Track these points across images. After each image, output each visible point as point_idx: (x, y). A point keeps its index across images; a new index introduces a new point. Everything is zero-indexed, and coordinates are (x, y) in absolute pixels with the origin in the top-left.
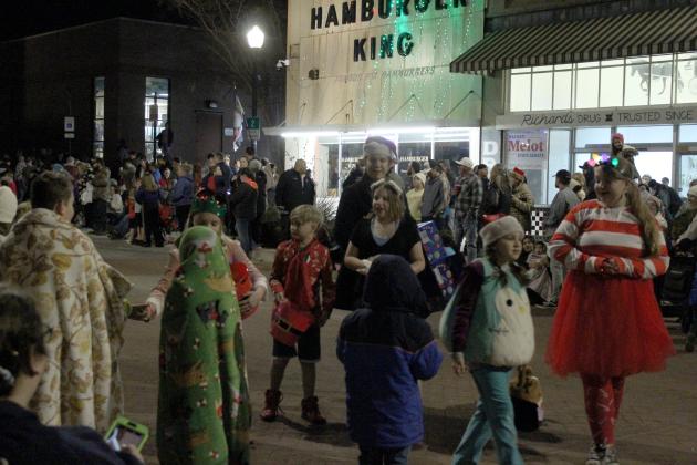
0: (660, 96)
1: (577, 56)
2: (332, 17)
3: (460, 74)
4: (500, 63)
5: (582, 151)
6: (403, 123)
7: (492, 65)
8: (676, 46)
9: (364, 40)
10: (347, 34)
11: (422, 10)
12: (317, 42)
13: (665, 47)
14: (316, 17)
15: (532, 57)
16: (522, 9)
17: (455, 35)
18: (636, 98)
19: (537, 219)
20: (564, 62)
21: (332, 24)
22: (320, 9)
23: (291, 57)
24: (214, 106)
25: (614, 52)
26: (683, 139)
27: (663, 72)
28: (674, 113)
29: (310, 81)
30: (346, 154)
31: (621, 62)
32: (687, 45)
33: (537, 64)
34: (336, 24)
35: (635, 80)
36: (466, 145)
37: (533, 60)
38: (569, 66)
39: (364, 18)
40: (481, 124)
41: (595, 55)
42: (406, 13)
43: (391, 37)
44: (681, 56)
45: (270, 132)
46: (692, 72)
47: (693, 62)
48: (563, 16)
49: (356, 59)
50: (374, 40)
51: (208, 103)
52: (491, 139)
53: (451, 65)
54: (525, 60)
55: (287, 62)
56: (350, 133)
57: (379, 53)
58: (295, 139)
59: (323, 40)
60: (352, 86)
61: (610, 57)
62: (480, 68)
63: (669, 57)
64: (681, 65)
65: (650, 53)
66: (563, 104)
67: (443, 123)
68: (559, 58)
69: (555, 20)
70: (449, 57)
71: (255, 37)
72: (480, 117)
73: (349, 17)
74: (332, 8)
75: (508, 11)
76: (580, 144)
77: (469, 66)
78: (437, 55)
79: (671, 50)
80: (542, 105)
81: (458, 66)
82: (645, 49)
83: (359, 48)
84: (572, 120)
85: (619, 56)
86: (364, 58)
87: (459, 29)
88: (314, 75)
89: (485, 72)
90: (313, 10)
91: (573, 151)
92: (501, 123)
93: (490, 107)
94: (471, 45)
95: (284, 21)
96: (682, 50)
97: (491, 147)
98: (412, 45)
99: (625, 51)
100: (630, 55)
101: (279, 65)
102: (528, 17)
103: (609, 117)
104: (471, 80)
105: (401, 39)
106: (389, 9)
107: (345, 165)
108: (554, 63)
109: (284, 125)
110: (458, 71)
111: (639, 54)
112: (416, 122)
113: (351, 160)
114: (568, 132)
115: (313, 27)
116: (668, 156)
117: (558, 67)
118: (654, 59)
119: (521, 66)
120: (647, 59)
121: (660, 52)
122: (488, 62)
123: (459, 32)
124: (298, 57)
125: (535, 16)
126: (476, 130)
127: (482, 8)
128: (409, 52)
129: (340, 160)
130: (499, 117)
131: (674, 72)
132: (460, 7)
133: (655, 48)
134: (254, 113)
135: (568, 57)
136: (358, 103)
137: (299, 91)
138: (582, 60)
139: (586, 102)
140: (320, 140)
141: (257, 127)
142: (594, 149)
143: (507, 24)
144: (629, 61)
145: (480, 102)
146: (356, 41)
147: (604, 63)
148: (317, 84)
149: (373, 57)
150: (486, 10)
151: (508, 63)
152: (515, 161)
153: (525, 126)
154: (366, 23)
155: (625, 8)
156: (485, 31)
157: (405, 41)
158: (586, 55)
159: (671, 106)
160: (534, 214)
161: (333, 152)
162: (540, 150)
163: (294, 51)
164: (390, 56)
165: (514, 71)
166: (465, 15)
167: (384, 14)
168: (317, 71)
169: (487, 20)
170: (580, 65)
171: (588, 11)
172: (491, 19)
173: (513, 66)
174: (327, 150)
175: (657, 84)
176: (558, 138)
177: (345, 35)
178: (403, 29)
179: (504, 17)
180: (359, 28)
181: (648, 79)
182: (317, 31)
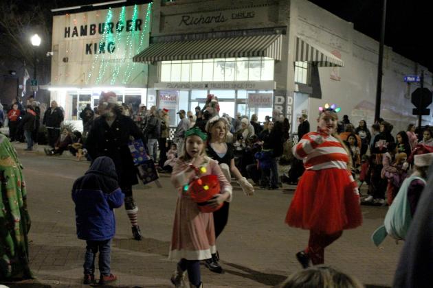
0: (229, 77)
1: (192, 57)
2: (75, 33)
3: (138, 64)
4: (156, 59)
5: (194, 101)
6: (109, 85)
7: (153, 59)
8: (237, 54)
9: (91, 45)
10: (83, 41)
11: (119, 31)
12: (67, 44)
13: (232, 54)
14: (67, 32)
15: (171, 56)
16: (168, 33)
17: (136, 44)
18: (219, 77)
19: (173, 132)
20: (186, 59)
21: (75, 36)
22: (69, 28)
23: (54, 51)
24: (14, 74)
25: (209, 56)
26: (239, 97)
27: (231, 66)
28: (235, 85)
29: (62, 63)
30: (81, 99)
31: (212, 60)
32: (241, 54)
33: (174, 60)
34: (77, 35)
35: (218, 69)
36: (140, 96)
37: (172, 57)
38: (188, 61)
39: (91, 34)
40: (147, 87)
41: (201, 56)
42: (112, 32)
43: (104, 43)
44: (239, 59)
45: (43, 87)
46: (243, 66)
47: (244, 62)
48: (186, 38)
49: (87, 53)
50: (96, 45)
51: (11, 72)
52: (152, 94)
53: (133, 58)
54: (168, 58)
55: (52, 53)
56: (83, 89)
57: (98, 51)
58: (56, 92)
59: (71, 43)
60: (85, 66)
61: (207, 58)
62: (147, 60)
63: (233, 59)
64: (239, 63)
65: (225, 57)
66: (185, 79)
67: (129, 85)
68: (184, 57)
69: (183, 40)
70: (132, 54)
71: (36, 40)
72: (146, 83)
73: (84, 32)
74: (75, 28)
75: (161, 34)
76: (193, 98)
77: (142, 58)
78: (127, 54)
79: (234, 56)
80: (176, 79)
81: (137, 59)
82: (223, 55)
83: (88, 48)
84: (190, 86)
85: (211, 57)
86: (91, 53)
87: (137, 41)
88: (65, 60)
89: (150, 62)
90: (66, 29)
91: (190, 101)
92: (157, 87)
93: (151, 79)
94: (143, 49)
95: (51, 34)
96: (239, 57)
97: (152, 98)
98: (114, 48)
99: (214, 56)
100: (216, 57)
101: (48, 55)
102: (170, 37)
103: (206, 86)
104: (143, 66)
105: (109, 45)
106: (103, 30)
107: (80, 105)
108: (182, 59)
109: (50, 84)
110: (136, 61)
111: (220, 57)
112: (115, 85)
113: (83, 102)
114: (188, 92)
115: (65, 37)
116: (233, 104)
117: (184, 61)
118: (228, 59)
119: (166, 60)
120: (223, 59)
121: (230, 57)
122: (151, 58)
123: (137, 43)
124: (57, 51)
125: (173, 37)
126: (145, 90)
127: (149, 32)
128: (113, 51)
129: (78, 102)
130: (156, 84)
131: (235, 66)
132: (138, 31)
133: (227, 55)
134: (35, 78)
135: (188, 57)
136: (88, 75)
137: (58, 68)
138: (194, 59)
139: (196, 78)
140: (68, 92)
141: (36, 85)
142: (200, 100)
143: (160, 40)
144: (216, 60)
145: (146, 77)
146: (87, 45)
147: (205, 60)
148: (67, 65)
149: (96, 53)
150: (150, 33)
151: (160, 58)
152: (163, 106)
153: (168, 89)
154: (92, 36)
155: (214, 36)
156: (150, 43)
157: (111, 46)
158: (196, 57)
159: (234, 82)
160: (171, 130)
161: (75, 98)
162: (175, 100)
163: (56, 48)
164: (104, 52)
165: (163, 62)
166: (140, 35)
167: (101, 32)
168: (67, 58)
169: (151, 38)
170: (194, 61)
171: (198, 36)
172: (152, 37)
173: (162, 60)
174: (72, 97)
175: (228, 71)
176: (183, 95)
177: (82, 42)
178: (110, 40)
179: (159, 37)
180: (88, 39)
181: (224, 69)
182: (67, 38)
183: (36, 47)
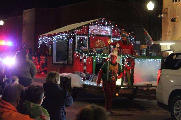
12: (175, 8)
23: (164, 14)
24: (132, 32)
29: (170, 23)
45: (156, 43)
51: (130, 31)
55: (162, 15)
59: (178, 6)
71: (150, 6)
88: (173, 20)
101: (159, 17)
109: (161, 40)
115: (173, 1)
124: (167, 13)
137: (167, 27)
148: (175, 24)
163: (166, 11)
168: (175, 19)
182: (175, 3)
183: (151, 11)
